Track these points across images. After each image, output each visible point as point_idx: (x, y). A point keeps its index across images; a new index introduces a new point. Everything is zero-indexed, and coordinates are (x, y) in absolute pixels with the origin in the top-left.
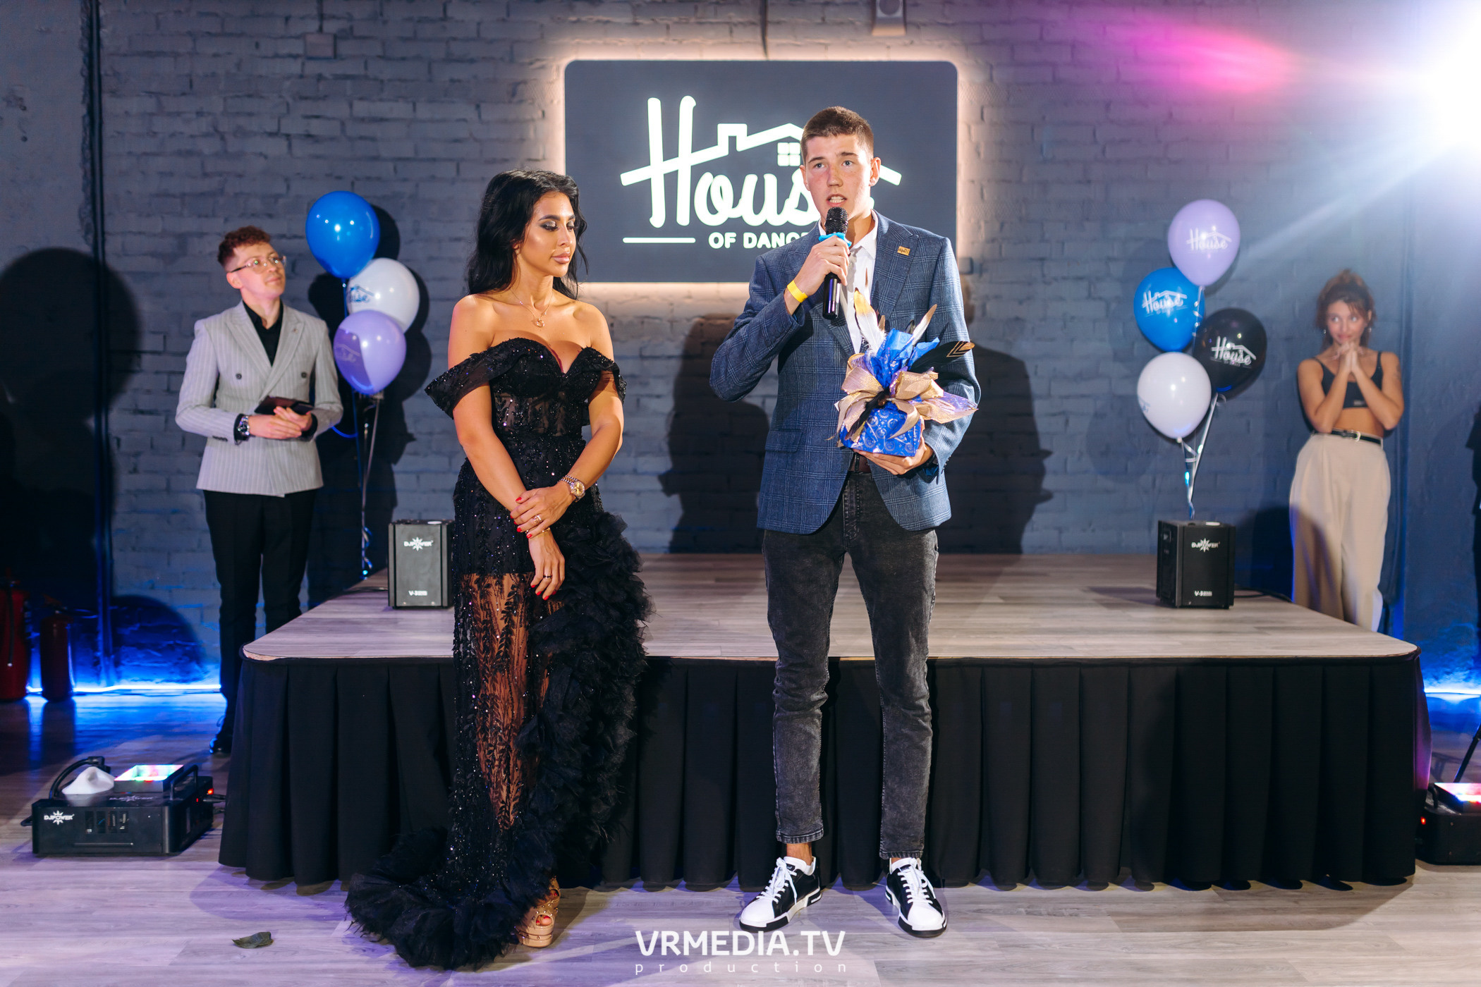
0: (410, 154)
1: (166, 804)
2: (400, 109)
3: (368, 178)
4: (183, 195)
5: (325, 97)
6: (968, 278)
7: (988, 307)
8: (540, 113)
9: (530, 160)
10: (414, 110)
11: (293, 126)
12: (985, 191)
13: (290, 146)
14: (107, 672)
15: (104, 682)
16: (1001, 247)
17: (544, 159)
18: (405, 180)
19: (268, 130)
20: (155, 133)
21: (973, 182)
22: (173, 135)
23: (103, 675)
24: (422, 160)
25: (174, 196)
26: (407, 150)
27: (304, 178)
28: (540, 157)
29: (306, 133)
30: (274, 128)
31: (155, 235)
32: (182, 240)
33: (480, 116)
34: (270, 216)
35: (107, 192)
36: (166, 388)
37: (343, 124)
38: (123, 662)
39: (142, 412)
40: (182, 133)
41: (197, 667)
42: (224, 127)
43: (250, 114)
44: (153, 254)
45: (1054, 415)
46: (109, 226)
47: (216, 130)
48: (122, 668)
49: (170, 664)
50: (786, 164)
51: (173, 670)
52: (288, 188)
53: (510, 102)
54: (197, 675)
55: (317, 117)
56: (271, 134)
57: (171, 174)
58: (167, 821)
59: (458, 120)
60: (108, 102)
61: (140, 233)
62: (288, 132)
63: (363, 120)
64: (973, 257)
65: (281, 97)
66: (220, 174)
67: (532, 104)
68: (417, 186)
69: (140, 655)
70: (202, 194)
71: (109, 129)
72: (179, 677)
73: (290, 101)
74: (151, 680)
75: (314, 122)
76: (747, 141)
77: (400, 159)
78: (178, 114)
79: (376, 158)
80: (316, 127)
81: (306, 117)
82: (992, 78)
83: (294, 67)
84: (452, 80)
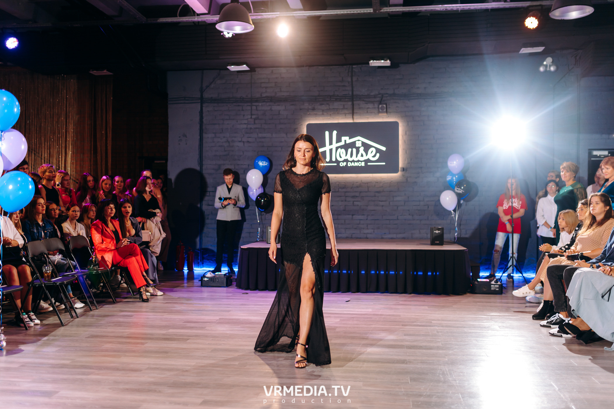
1: (225, 277)
2: (269, 135)
4: (220, 156)
5: (252, 133)
6: (403, 172)
7: (408, 179)
10: (272, 135)
11: (245, 140)
13: (244, 144)
14: (200, 265)
15: (200, 267)
16: (411, 165)
20: (214, 142)
21: (403, 149)
22: (218, 142)
23: (200, 266)
25: (218, 156)
26: (270, 144)
29: (247, 141)
30: (240, 140)
31: (214, 165)
33: (287, 136)
34: (239, 160)
35: (204, 155)
37: (256, 139)
38: (204, 263)
39: (210, 205)
40: (220, 142)
42: (230, 140)
45: (425, 205)
46: (204, 163)
47: (228, 141)
48: (204, 265)
55: (250, 137)
57: (217, 151)
58: (225, 280)
60: (205, 135)
61: (210, 164)
62: (243, 141)
63: (260, 138)
64: (404, 167)
65: (242, 133)
66: (228, 151)
69: (208, 262)
70: (224, 155)
71: (204, 141)
73: (244, 134)
79: (263, 146)
80: (250, 140)
81: (248, 137)
82: (408, 124)
83: (245, 126)
84: (281, 128)
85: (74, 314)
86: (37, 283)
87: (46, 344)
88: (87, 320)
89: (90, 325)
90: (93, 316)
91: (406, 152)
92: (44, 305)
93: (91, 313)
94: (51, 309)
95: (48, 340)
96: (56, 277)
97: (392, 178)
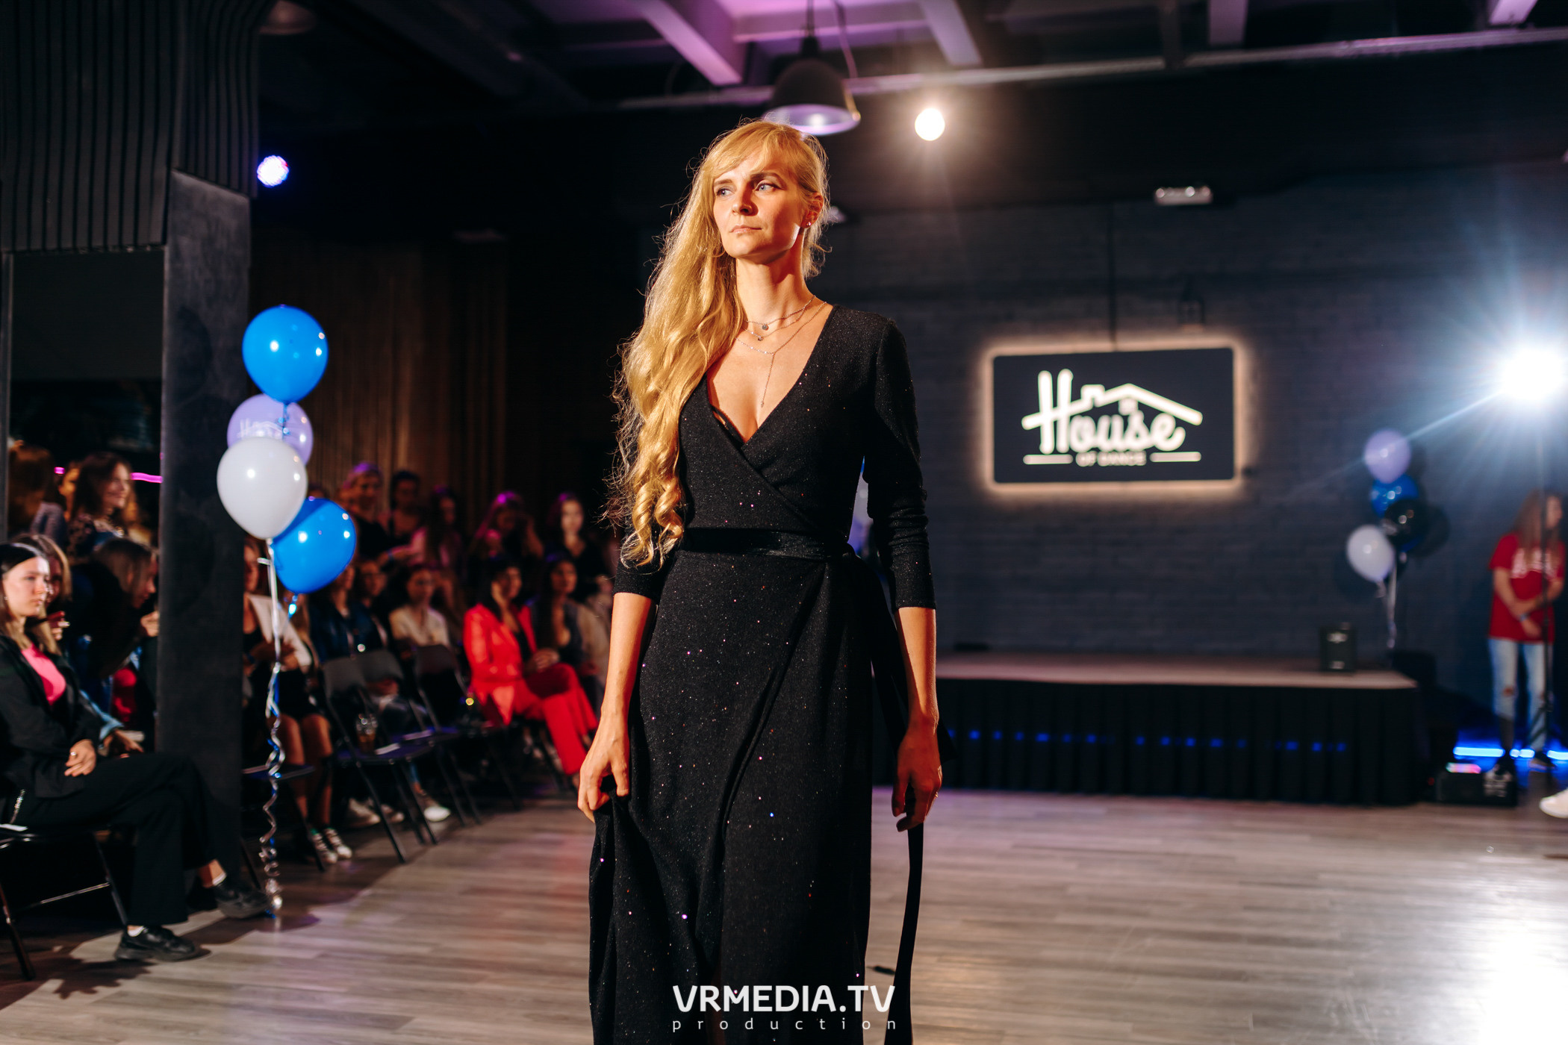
6: (1246, 479)
7: (1262, 498)
8: (978, 385)
9: (971, 413)
12: (1257, 425)
16: (1268, 458)
28: (979, 412)
50: (1127, 413)
53: (959, 379)
64: (1248, 465)
67: (972, 380)
76: (1103, 398)
82: (1259, 354)
85: (426, 835)
86: (344, 759)
87: (367, 907)
88: (458, 850)
89: (464, 863)
90: (470, 841)
91: (1255, 427)
92: (359, 809)
93: (466, 832)
94: (375, 819)
95: (373, 896)
96: (386, 744)
97: (1217, 494)
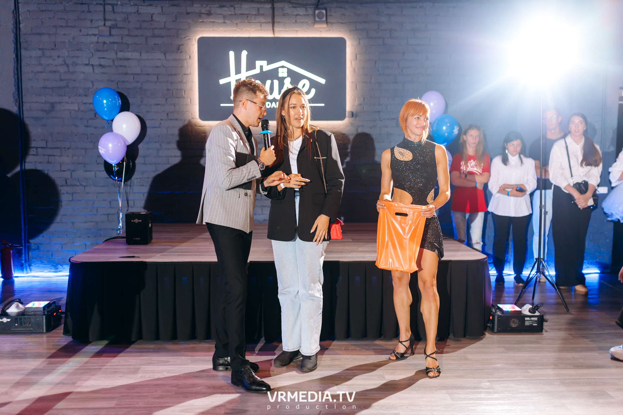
0: (140, 72)
2: (136, 55)
3: (123, 81)
4: (53, 88)
5: (106, 51)
6: (352, 119)
8: (189, 57)
9: (185, 74)
10: (141, 55)
11: (95, 61)
12: (357, 86)
13: (93, 69)
14: (26, 269)
15: (25, 272)
16: (363, 107)
17: (190, 74)
18: (137, 82)
19: (85, 63)
20: (41, 64)
21: (353, 82)
22: (48, 65)
23: (24, 270)
24: (144, 74)
25: (49, 88)
26: (138, 70)
27: (99, 81)
28: (189, 73)
29: (100, 64)
30: (87, 62)
31: (42, 103)
32: (53, 105)
33: (166, 58)
34: (86, 96)
36: (47, 161)
37: (113, 61)
38: (32, 265)
40: (52, 64)
41: (60, 267)
42: (68, 61)
43: (78, 57)
44: (42, 110)
46: (24, 99)
47: (65, 63)
48: (32, 267)
49: (50, 265)
50: (282, 76)
51: (51, 268)
52: (93, 85)
53: (177, 52)
54: (61, 270)
55: (104, 58)
56: (86, 65)
57: (48, 80)
58: (44, 321)
59: (158, 59)
60: (24, 53)
62: (92, 64)
63: (121, 59)
64: (353, 111)
65: (89, 50)
66: (67, 80)
67: (186, 53)
68: (142, 84)
69: (39, 262)
70: (60, 88)
71: (24, 63)
72: (54, 271)
73: (93, 52)
74: (43, 272)
75: (102, 60)
76: (267, 68)
77: (135, 74)
78: (51, 57)
79: (126, 74)
80: (103, 62)
81: (99, 58)
82: (360, 43)
83: (95, 39)
84: (155, 44)
91: (356, 88)
97: (335, 128)
